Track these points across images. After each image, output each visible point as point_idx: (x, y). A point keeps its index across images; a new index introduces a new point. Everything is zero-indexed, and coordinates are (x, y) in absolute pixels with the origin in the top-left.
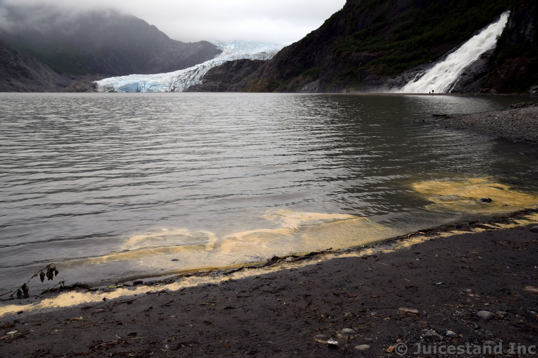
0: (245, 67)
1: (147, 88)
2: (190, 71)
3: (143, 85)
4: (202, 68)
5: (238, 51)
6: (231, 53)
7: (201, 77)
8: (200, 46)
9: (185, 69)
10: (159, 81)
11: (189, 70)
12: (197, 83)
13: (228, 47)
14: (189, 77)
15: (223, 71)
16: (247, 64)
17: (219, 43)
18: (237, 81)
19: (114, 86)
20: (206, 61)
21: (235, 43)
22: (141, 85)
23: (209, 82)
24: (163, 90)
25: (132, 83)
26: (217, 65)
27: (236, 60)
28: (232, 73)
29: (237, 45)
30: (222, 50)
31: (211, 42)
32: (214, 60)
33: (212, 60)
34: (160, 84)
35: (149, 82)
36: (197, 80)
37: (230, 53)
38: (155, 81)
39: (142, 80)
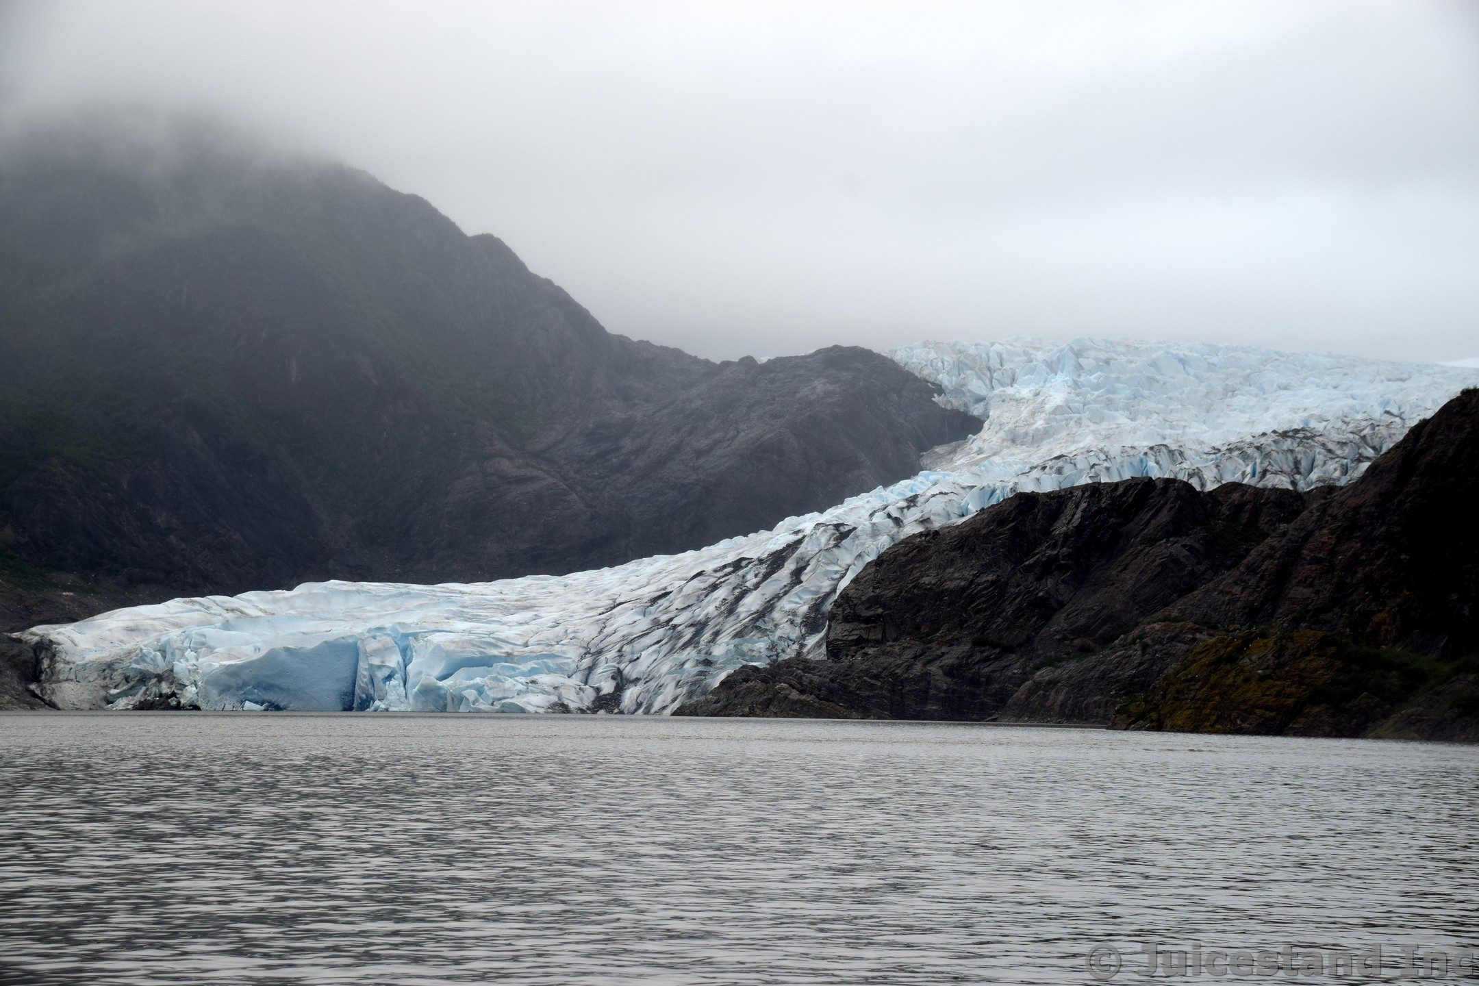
0: (1152, 541)
1: (424, 680)
2: (737, 565)
3: (394, 661)
4: (824, 539)
5: (1098, 418)
6: (1046, 434)
7: (816, 607)
8: (820, 386)
9: (707, 551)
10: (511, 630)
11: (731, 558)
12: (790, 653)
13: (1025, 392)
14: (731, 608)
15: (986, 568)
16: (1164, 517)
17: (960, 367)
18: (1088, 642)
19: (181, 667)
20: (855, 493)
21: (1079, 367)
22: (376, 661)
23: (877, 643)
24: (535, 701)
25: (310, 645)
26: (937, 524)
27: (1085, 488)
28: (1050, 582)
29: (1093, 378)
30: (976, 410)
31: (900, 357)
32: (920, 484)
33: (904, 488)
34: (518, 651)
35: (436, 638)
36: (785, 630)
37: (1037, 439)
38: (483, 628)
39: (388, 623)
